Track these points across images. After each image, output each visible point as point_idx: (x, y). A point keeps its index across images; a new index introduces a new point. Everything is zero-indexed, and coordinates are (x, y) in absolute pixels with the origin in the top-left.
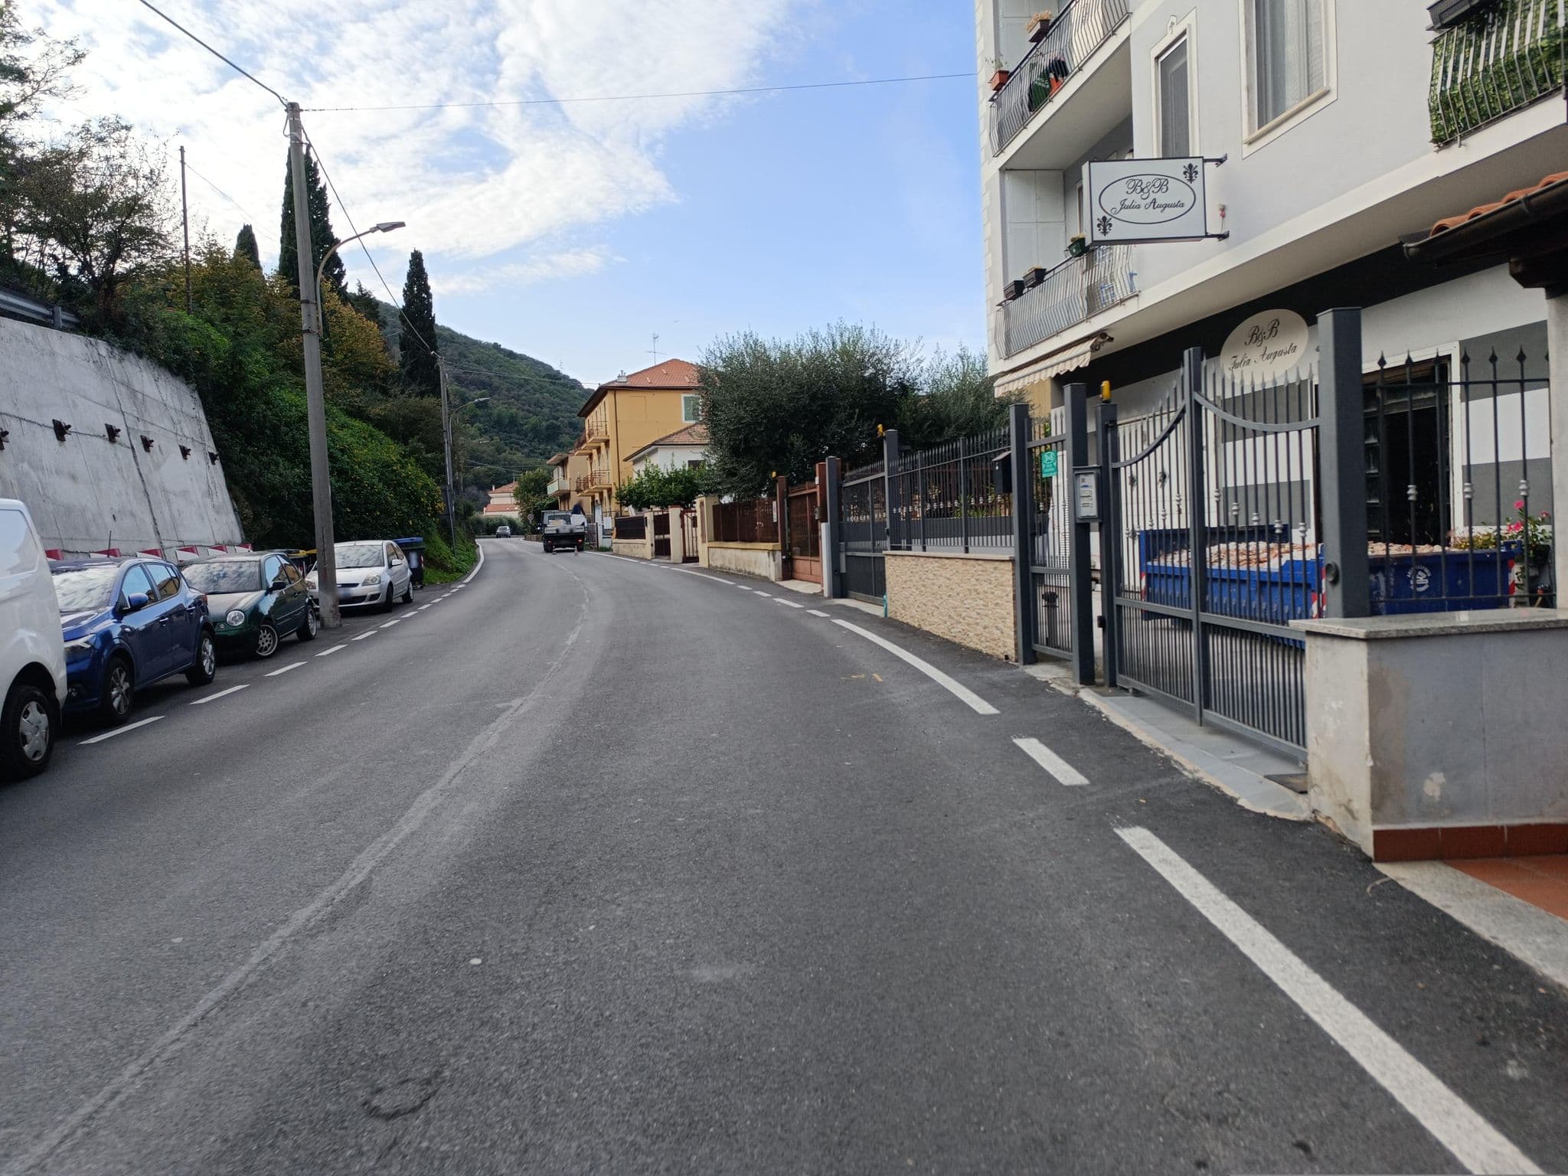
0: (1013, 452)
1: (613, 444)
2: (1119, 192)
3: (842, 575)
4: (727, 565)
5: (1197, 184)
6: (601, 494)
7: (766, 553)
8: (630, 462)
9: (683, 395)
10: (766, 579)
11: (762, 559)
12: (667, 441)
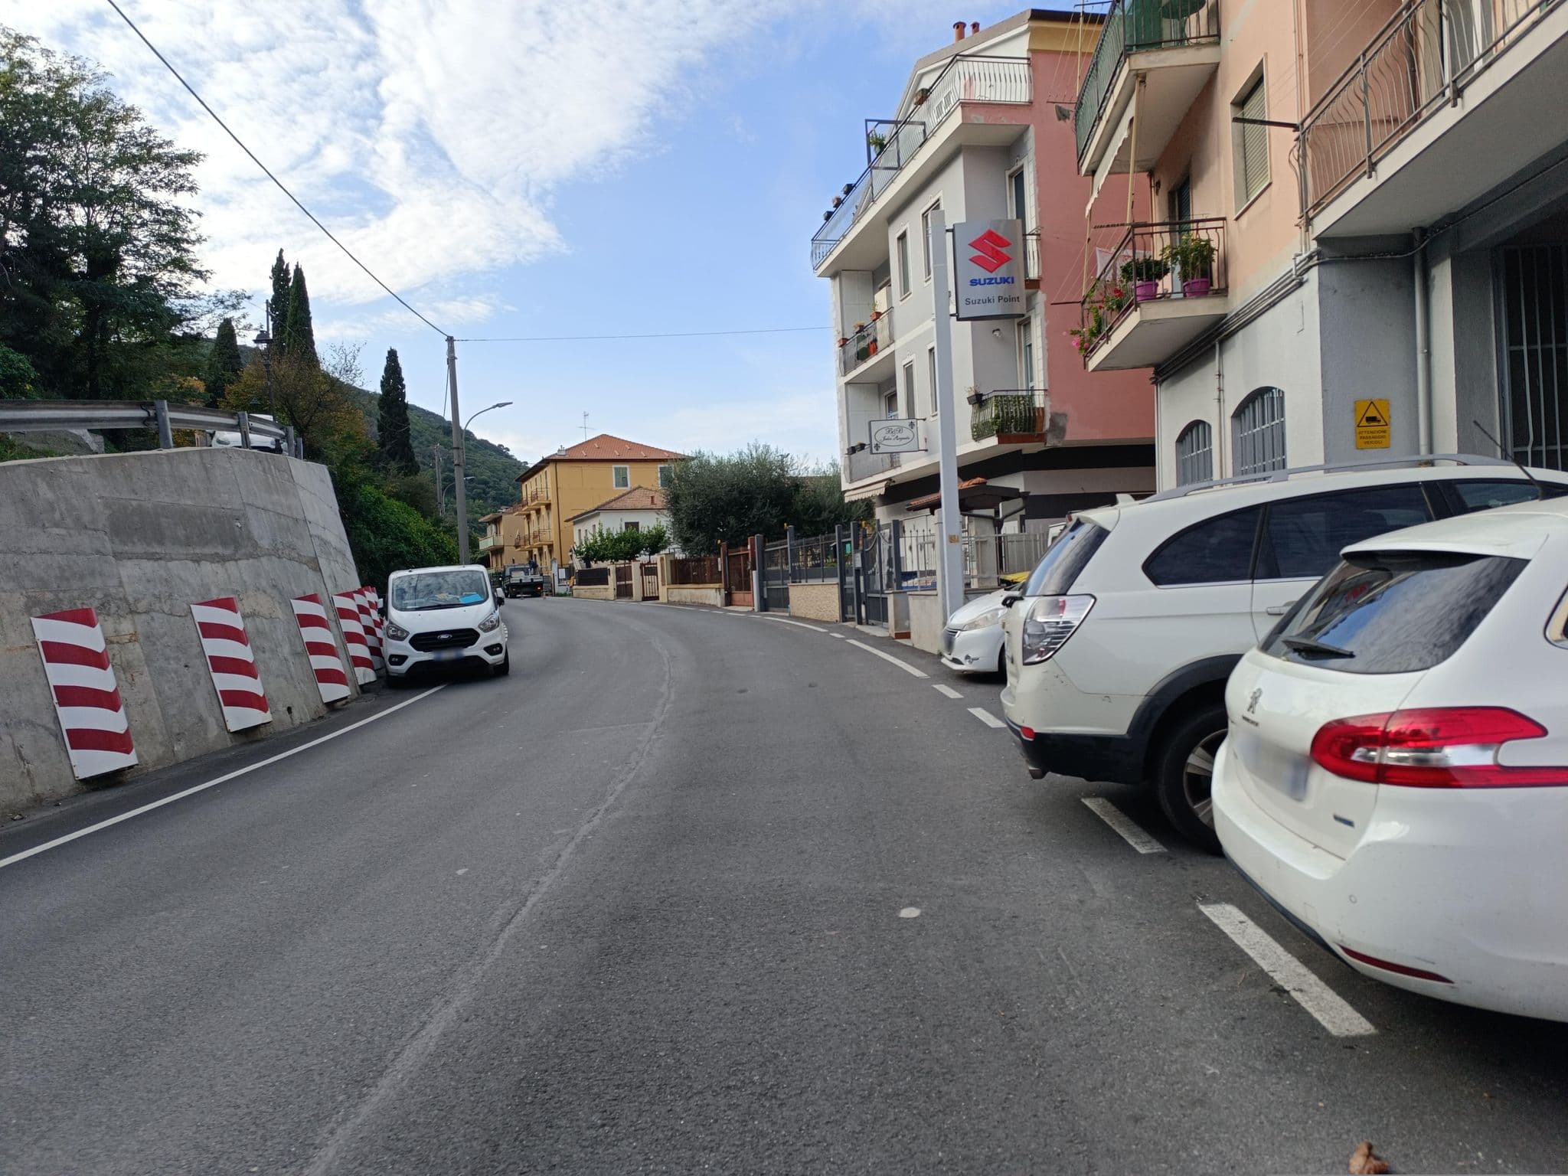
0: (837, 543)
1: (554, 507)
2: (883, 433)
3: (765, 599)
4: (683, 600)
5: (914, 430)
6: (540, 550)
7: (714, 591)
8: (571, 523)
9: (614, 466)
10: (714, 607)
11: (711, 594)
12: (607, 507)
